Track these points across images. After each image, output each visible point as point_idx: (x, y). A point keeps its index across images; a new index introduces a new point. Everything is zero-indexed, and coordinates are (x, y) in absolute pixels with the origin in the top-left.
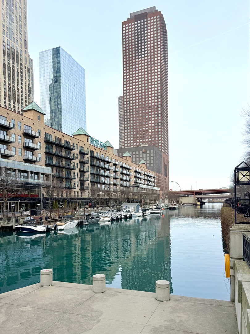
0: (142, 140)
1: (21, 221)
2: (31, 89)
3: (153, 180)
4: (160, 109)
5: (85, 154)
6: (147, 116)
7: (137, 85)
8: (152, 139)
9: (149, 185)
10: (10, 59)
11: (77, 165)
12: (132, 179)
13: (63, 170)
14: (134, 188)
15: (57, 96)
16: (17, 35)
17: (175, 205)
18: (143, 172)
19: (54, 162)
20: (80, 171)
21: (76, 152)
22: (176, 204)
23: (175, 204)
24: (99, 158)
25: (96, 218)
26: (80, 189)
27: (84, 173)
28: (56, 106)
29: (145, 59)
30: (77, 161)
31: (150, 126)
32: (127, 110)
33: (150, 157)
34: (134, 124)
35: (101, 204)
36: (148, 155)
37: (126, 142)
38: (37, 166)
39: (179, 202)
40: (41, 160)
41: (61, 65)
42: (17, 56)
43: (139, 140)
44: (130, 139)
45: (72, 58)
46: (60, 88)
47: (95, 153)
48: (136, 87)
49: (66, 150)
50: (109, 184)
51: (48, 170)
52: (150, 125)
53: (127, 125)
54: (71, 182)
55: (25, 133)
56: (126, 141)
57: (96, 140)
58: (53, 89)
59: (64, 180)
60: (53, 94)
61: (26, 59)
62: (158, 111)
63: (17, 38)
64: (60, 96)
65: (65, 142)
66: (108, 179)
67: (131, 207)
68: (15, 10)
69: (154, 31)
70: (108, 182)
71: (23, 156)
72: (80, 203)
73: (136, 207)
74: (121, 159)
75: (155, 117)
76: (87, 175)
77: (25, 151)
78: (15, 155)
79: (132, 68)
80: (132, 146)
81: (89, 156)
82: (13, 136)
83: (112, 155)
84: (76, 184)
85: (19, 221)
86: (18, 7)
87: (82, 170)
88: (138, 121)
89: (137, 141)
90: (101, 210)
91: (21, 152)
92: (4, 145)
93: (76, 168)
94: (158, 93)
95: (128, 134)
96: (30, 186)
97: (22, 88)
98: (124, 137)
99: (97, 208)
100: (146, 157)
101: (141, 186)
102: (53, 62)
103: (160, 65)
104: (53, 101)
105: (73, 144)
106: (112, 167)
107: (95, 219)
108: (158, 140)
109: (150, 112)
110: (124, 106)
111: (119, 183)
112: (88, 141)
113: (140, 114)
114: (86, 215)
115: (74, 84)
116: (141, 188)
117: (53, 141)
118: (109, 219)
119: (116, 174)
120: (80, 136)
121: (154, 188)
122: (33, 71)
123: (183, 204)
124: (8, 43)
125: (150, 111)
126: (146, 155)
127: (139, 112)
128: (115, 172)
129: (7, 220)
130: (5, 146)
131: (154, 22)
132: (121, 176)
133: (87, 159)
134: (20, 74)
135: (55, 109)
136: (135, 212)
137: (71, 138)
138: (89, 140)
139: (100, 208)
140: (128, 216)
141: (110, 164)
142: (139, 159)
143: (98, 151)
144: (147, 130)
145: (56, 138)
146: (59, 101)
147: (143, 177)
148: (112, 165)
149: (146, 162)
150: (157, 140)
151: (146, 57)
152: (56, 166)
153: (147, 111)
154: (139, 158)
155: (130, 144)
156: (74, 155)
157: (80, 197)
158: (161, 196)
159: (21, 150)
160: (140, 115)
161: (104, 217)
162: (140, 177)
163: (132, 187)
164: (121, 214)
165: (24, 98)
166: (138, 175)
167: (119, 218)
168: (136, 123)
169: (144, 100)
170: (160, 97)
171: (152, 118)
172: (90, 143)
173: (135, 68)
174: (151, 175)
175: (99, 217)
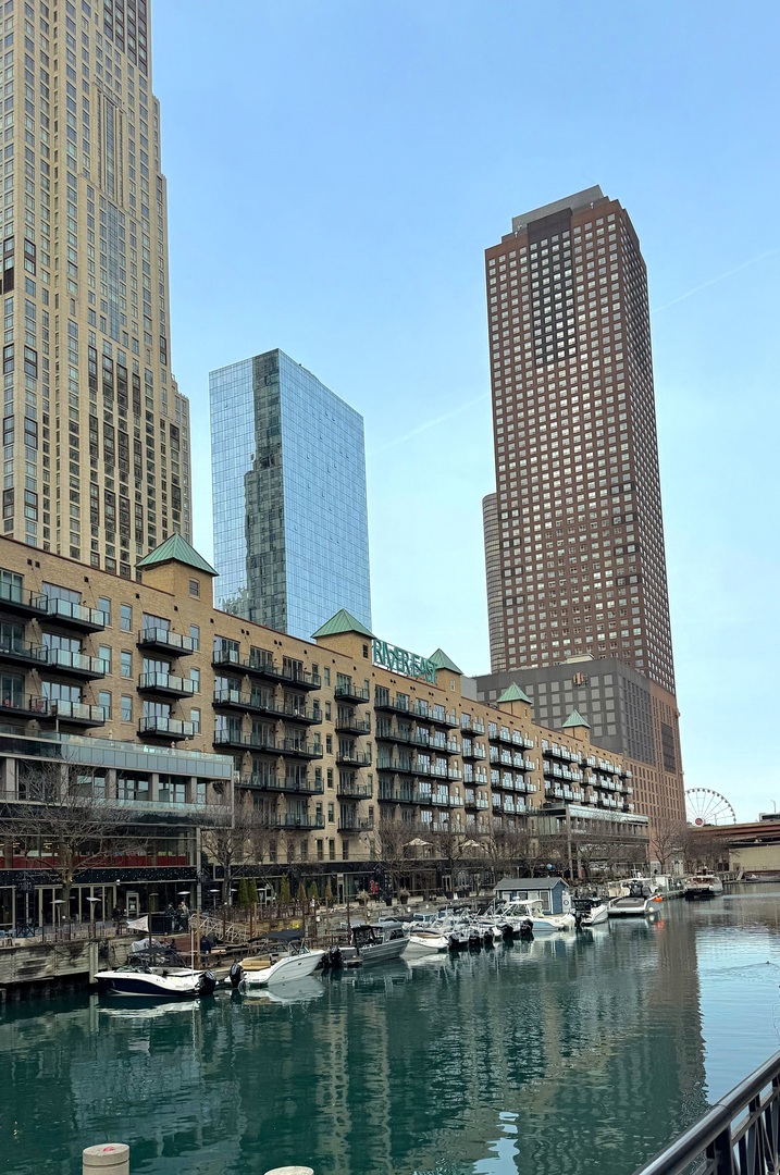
0: (572, 641)
1: (120, 955)
2: (183, 494)
3: (619, 787)
4: (630, 528)
5: (356, 701)
6: (584, 554)
7: (544, 453)
8: (607, 636)
9: (606, 808)
10: (111, 402)
11: (329, 741)
12: (537, 787)
13: (279, 764)
14: (546, 818)
15: (270, 511)
16: (134, 322)
17: (707, 880)
18: (577, 757)
19: (244, 734)
20: (340, 764)
21: (325, 695)
22: (711, 876)
23: (707, 876)
24: (408, 712)
25: (392, 938)
26: (338, 831)
27: (353, 770)
28: (267, 545)
29: (567, 363)
30: (327, 728)
31: (597, 591)
32: (511, 540)
33: (603, 700)
34: (540, 586)
35: (418, 887)
36: (595, 694)
37: (512, 651)
38: (182, 753)
39: (727, 868)
40: (199, 732)
41: (283, 409)
42: (137, 390)
43: (561, 640)
44: (528, 638)
45: (320, 384)
46: (280, 484)
47: (392, 694)
48: (539, 459)
49: (290, 689)
50: (448, 808)
51: (223, 766)
52: (598, 585)
53: (514, 591)
54: (306, 807)
55: (145, 640)
56: (512, 646)
57: (397, 649)
58: (255, 490)
59: (281, 799)
60: (255, 506)
61: (165, 397)
62: (624, 535)
63: (134, 331)
64: (281, 510)
65: (285, 664)
66: (443, 789)
67: (530, 894)
68: (128, 246)
69: (596, 268)
70: (444, 798)
71: (135, 720)
72: (340, 882)
73: (550, 894)
74: (491, 711)
75: (615, 556)
76: (367, 778)
77: (146, 703)
78: (110, 717)
79: (526, 399)
80: (534, 663)
81: (370, 707)
82: (104, 654)
83: (455, 701)
84: (325, 813)
85: (111, 954)
86: (139, 235)
87: (346, 759)
88: (552, 575)
89: (554, 644)
90: (416, 906)
91: (129, 707)
92: (71, 685)
93: (325, 754)
94: (620, 473)
95: (519, 622)
96: (159, 827)
97: (151, 492)
98: (506, 631)
99: (403, 899)
100: (589, 701)
101: (574, 810)
102: (256, 399)
103: (625, 380)
104: (257, 528)
105: (315, 668)
106: (457, 744)
107: (387, 942)
108: (632, 637)
109: (595, 541)
110: (500, 526)
111: (486, 801)
112: (366, 655)
113: (560, 548)
114: (355, 930)
115: (328, 465)
116: (573, 818)
117: (241, 663)
118: (443, 943)
119: (473, 770)
120: (337, 639)
121: (624, 817)
122: (188, 436)
123: (743, 877)
124: (107, 351)
125: (595, 536)
126: (589, 695)
127: (555, 544)
128: (471, 760)
129: (68, 953)
130: (76, 691)
131: (596, 238)
132: (495, 774)
133: (365, 719)
134: (144, 446)
135: (263, 555)
136: (546, 914)
137: (306, 647)
138: (372, 651)
139: (412, 901)
140: (517, 928)
141: (451, 732)
142: (563, 710)
143: (404, 687)
144: (590, 605)
145: (252, 651)
146: (278, 525)
147: (577, 776)
148: (459, 736)
149: (590, 720)
150: (625, 639)
151: (573, 356)
152: (253, 751)
153: (583, 538)
154: (562, 704)
155: (529, 658)
156: (316, 706)
157: (339, 859)
158: (652, 847)
159: (129, 700)
160: (561, 552)
161: (422, 933)
162: (567, 775)
163: (540, 814)
164: (493, 924)
165: (158, 524)
166: (560, 768)
167: (481, 936)
168: (545, 580)
169: (570, 500)
170: (629, 485)
171: (602, 559)
172: (374, 660)
173: (536, 396)
174: (611, 769)
175: (402, 936)
